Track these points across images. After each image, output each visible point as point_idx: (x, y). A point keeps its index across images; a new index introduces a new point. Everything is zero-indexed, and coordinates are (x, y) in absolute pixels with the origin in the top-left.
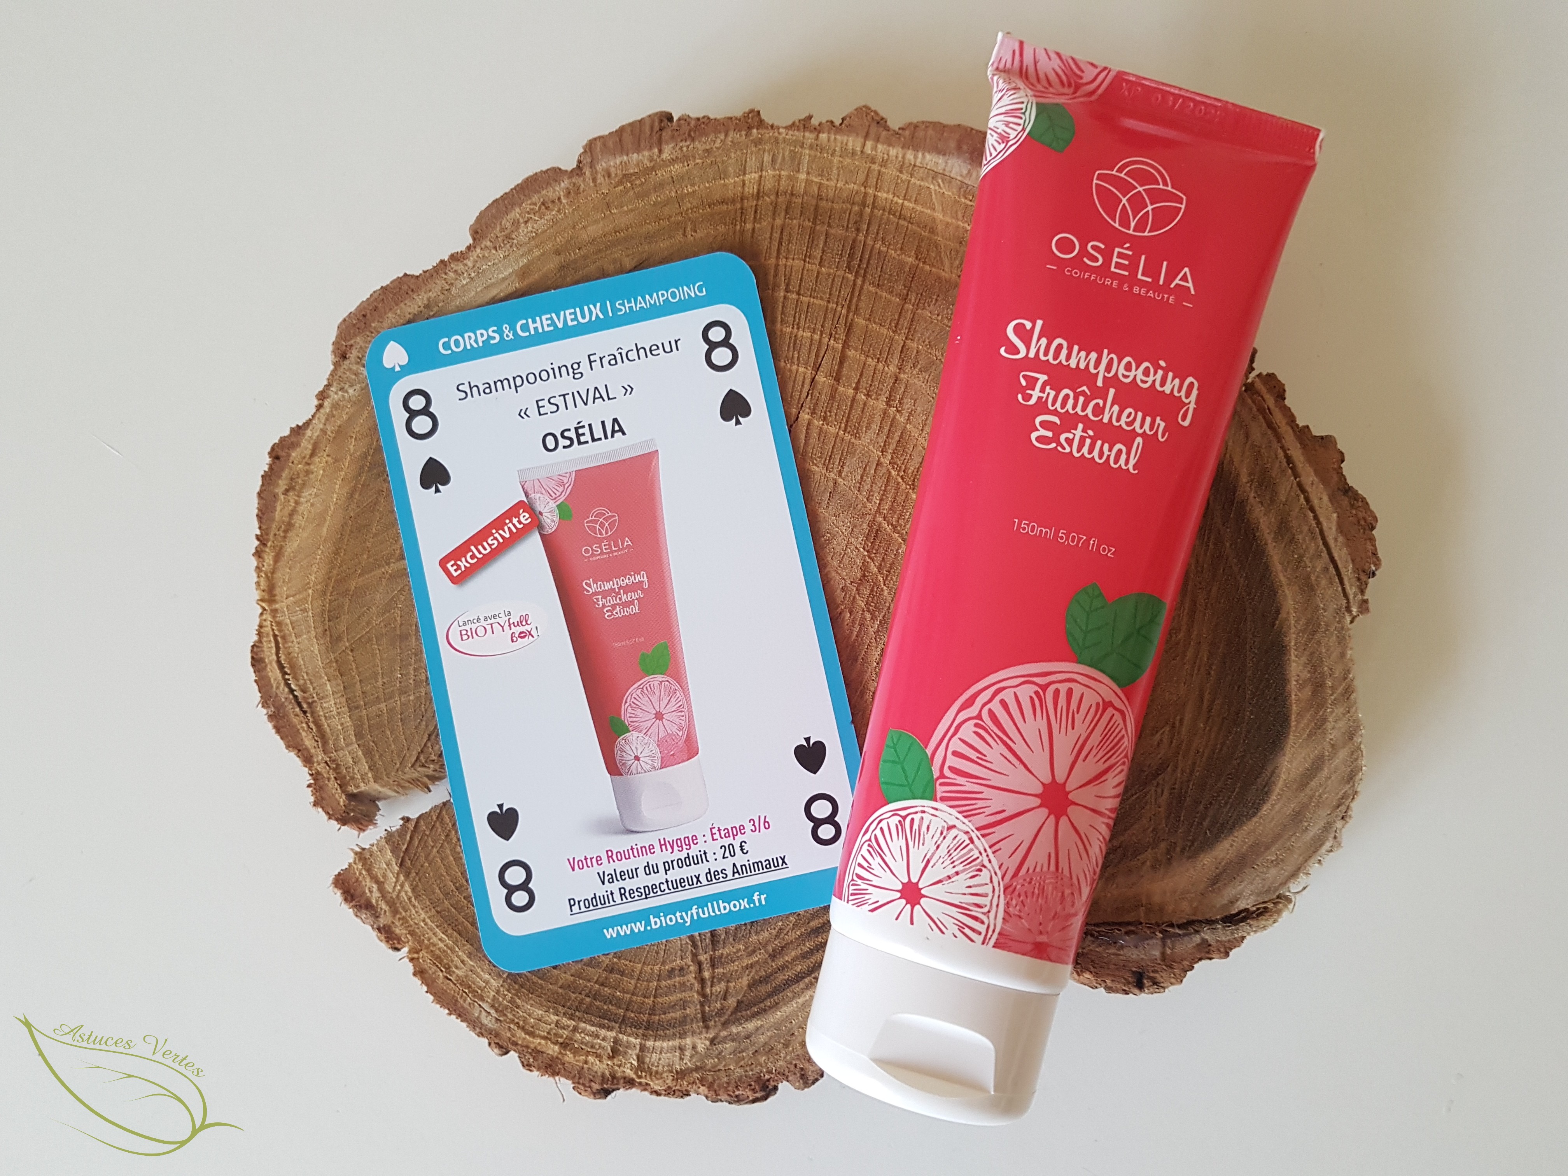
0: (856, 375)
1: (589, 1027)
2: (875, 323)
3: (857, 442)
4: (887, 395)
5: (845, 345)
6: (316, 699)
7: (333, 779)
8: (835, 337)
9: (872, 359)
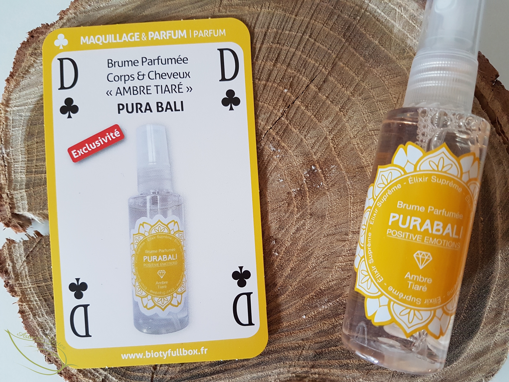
0: (330, 90)
2: (348, 67)
3: (319, 124)
4: (341, 105)
5: (329, 73)
8: (325, 68)
9: (340, 84)
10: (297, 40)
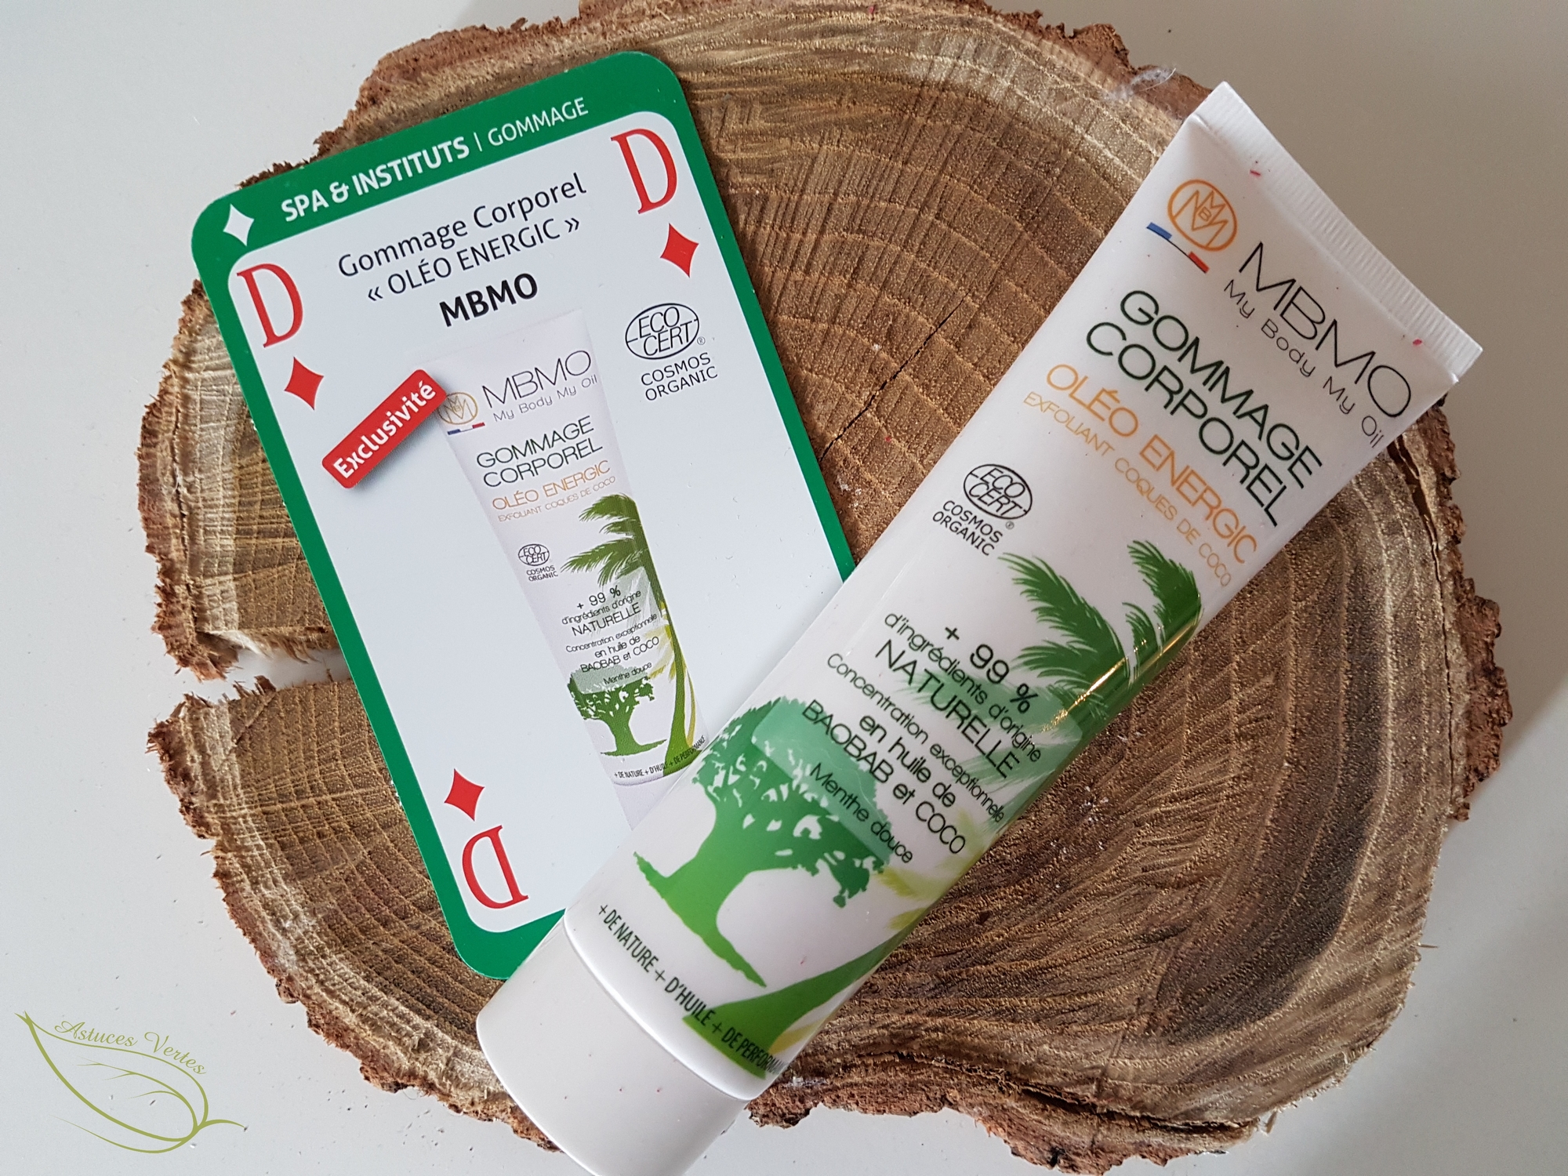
1: (402, 1008)
2: (1027, 293)
5: (983, 307)
6: (200, 504)
7: (189, 609)
8: (974, 295)
9: (1008, 335)
10: (907, 224)
